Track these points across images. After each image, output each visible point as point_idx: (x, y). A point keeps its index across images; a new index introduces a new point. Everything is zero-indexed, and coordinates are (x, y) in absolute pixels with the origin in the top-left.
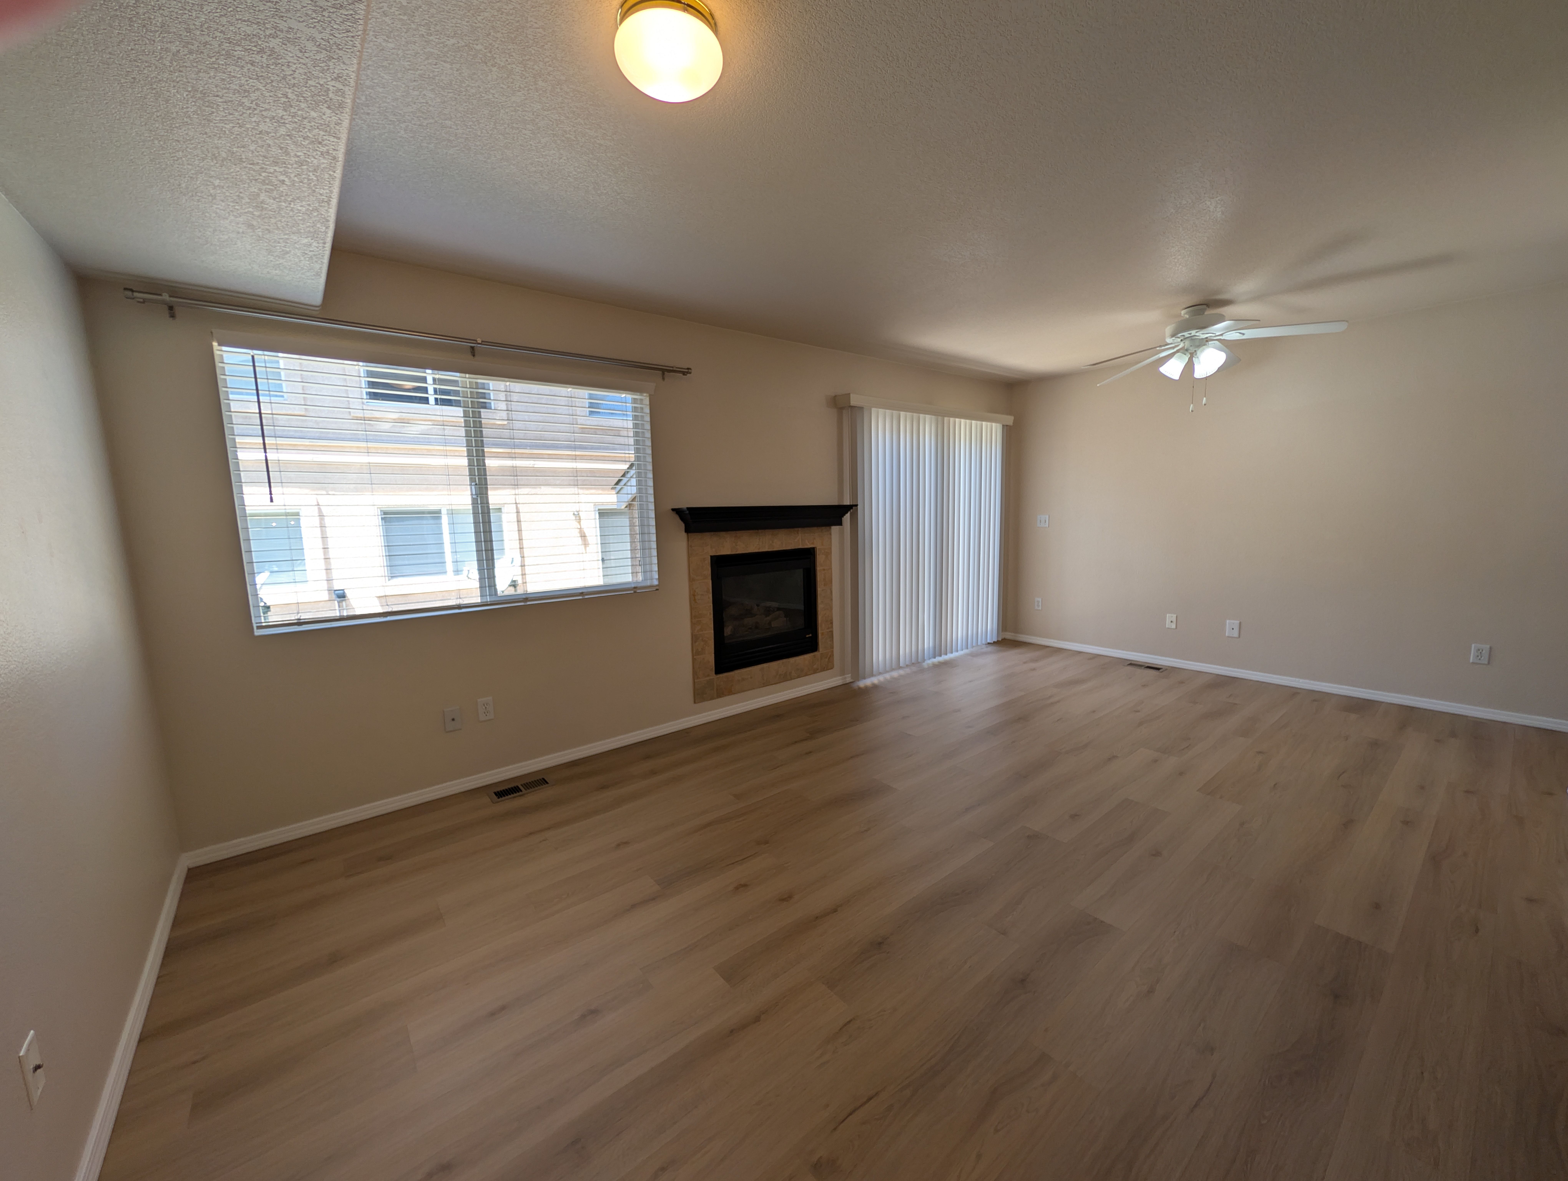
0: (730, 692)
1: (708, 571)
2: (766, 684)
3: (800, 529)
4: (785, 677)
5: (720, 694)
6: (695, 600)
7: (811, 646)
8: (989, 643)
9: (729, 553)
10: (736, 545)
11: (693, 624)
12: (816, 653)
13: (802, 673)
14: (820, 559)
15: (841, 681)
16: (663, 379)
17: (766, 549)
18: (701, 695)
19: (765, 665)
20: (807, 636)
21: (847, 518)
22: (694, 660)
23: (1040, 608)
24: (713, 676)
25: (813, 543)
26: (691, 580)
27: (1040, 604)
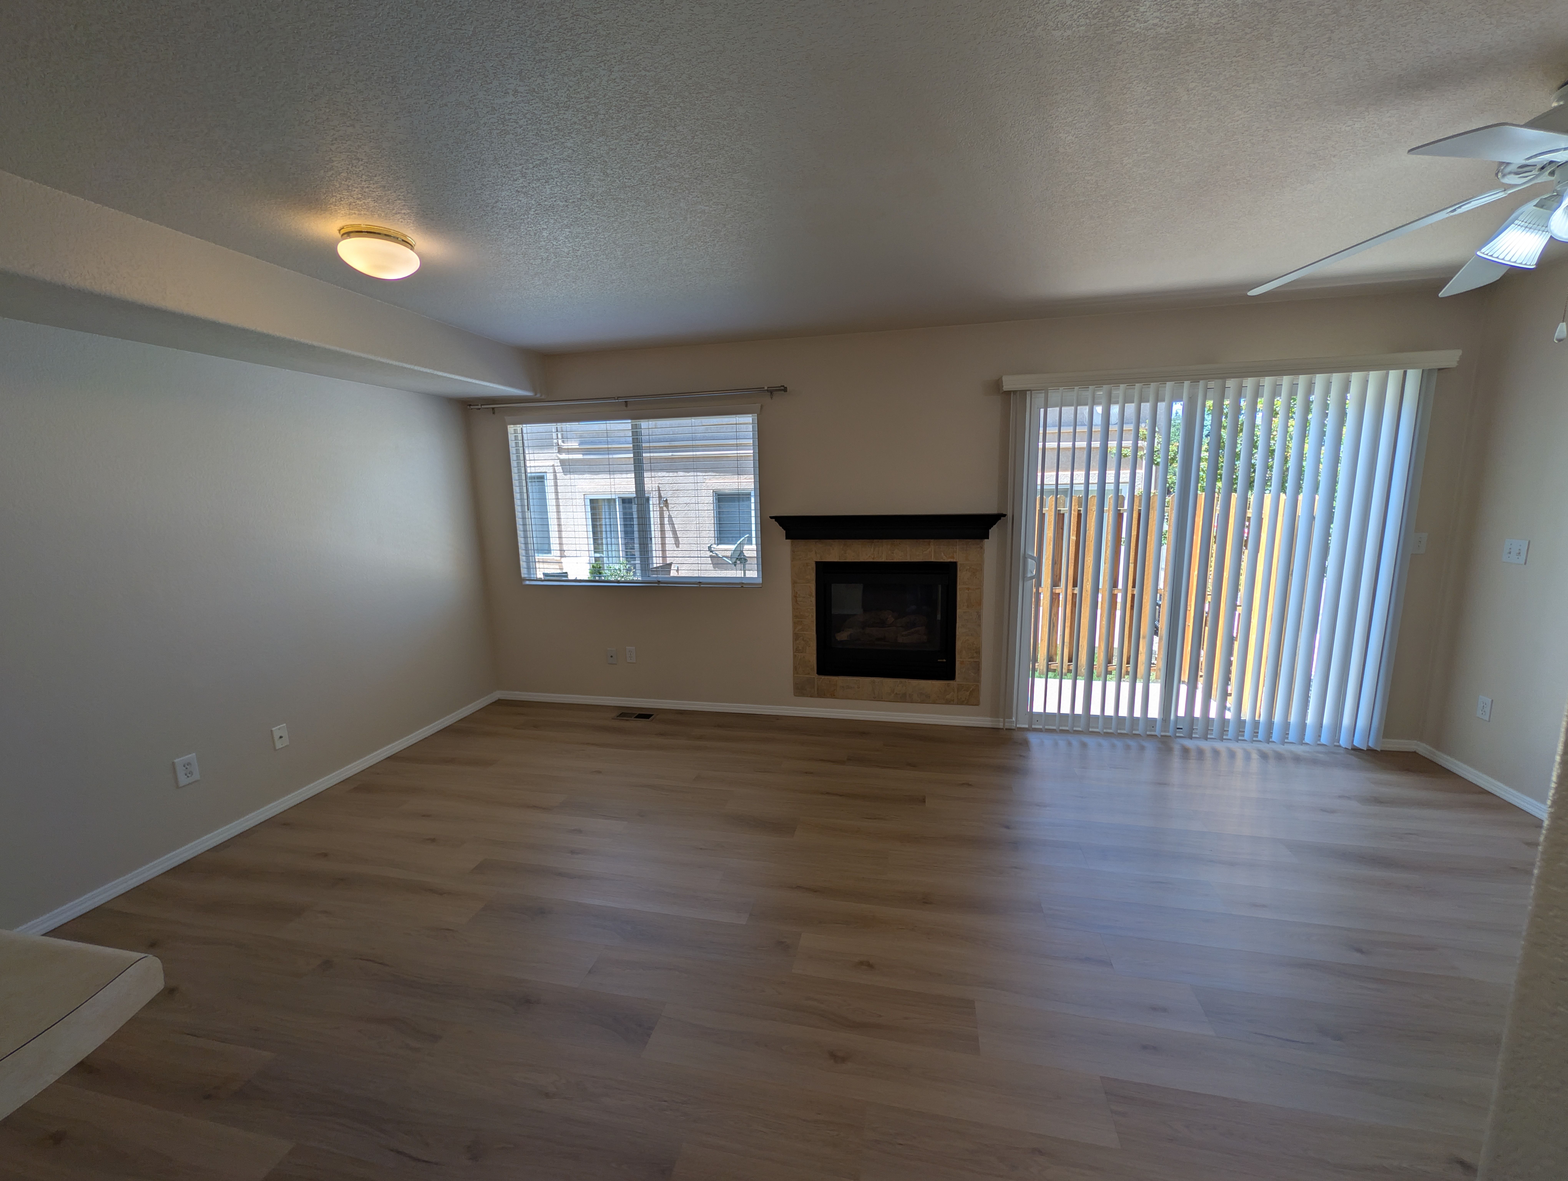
0: (833, 696)
1: (812, 576)
2: (878, 698)
3: (932, 540)
4: (903, 698)
5: (821, 694)
6: (796, 601)
7: (947, 672)
8: (1355, 749)
9: (836, 561)
10: (846, 553)
11: (795, 624)
12: (951, 682)
13: (925, 699)
14: (963, 576)
15: (990, 723)
16: (771, 398)
17: (883, 559)
18: (801, 690)
19: (877, 680)
20: (939, 660)
21: (994, 531)
22: (795, 656)
23: (1487, 718)
24: (814, 675)
25: (953, 558)
26: (794, 583)
27: (1488, 710)
